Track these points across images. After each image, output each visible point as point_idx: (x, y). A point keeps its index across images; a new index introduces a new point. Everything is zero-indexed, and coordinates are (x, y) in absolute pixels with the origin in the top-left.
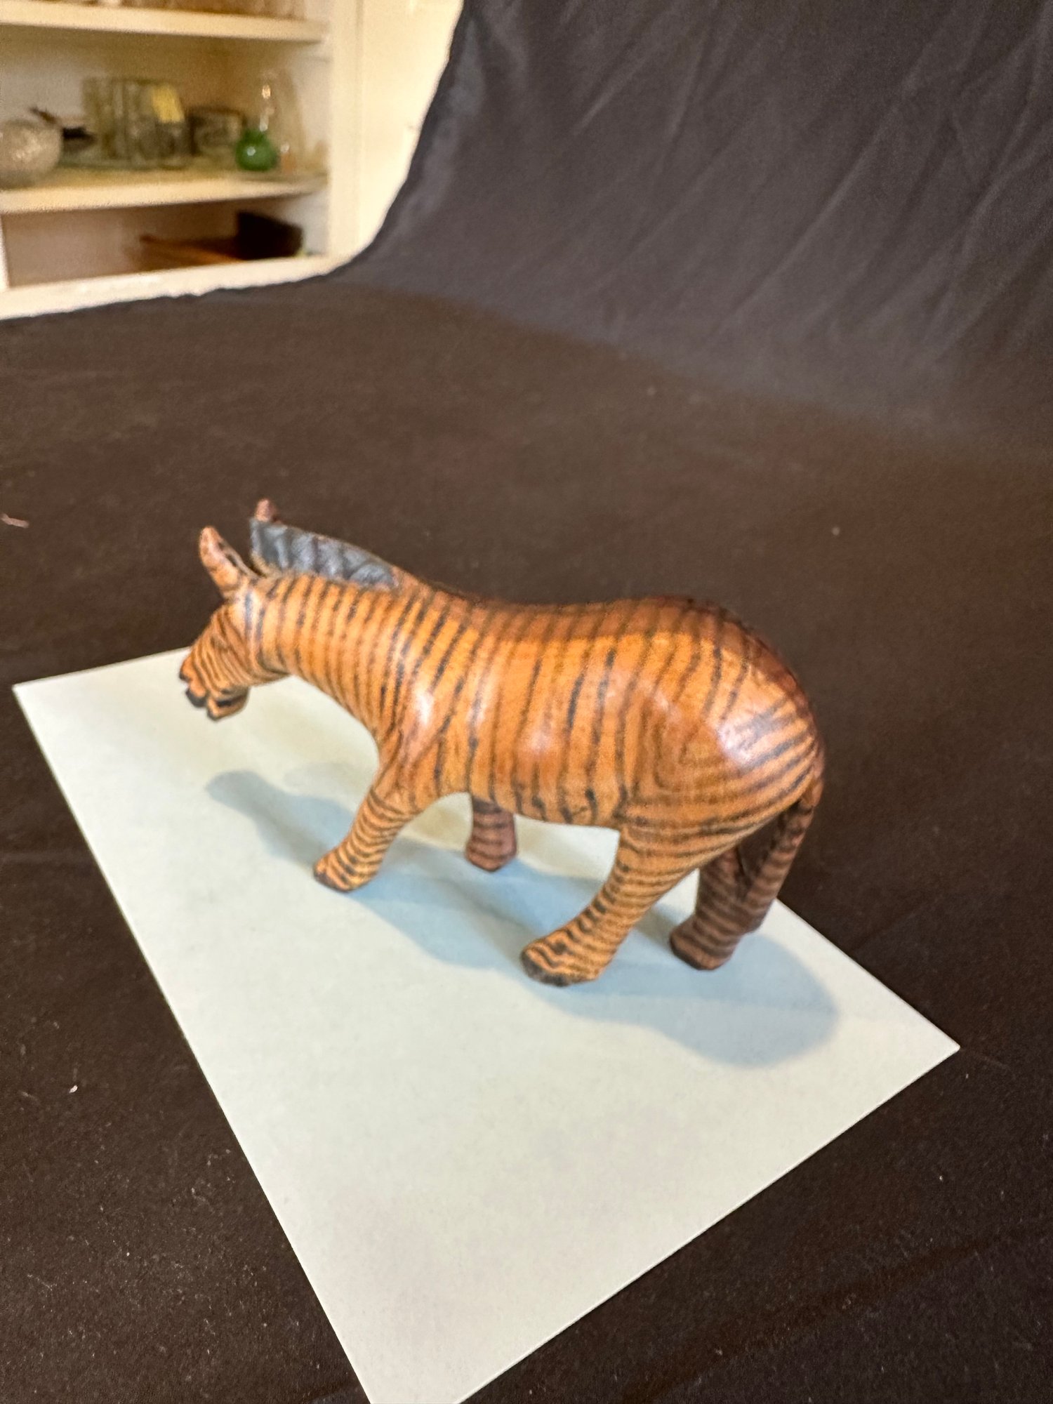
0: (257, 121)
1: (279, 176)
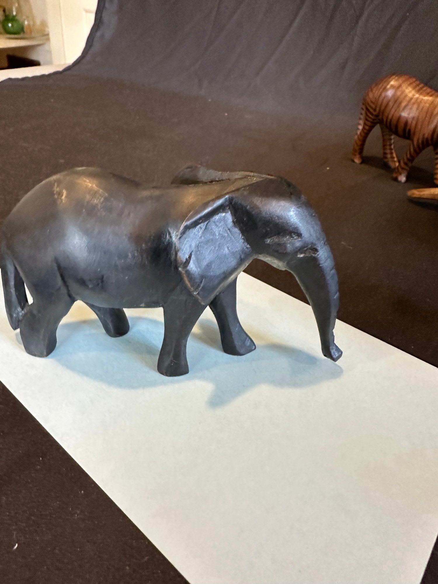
0: (11, 10)
1: (26, 36)
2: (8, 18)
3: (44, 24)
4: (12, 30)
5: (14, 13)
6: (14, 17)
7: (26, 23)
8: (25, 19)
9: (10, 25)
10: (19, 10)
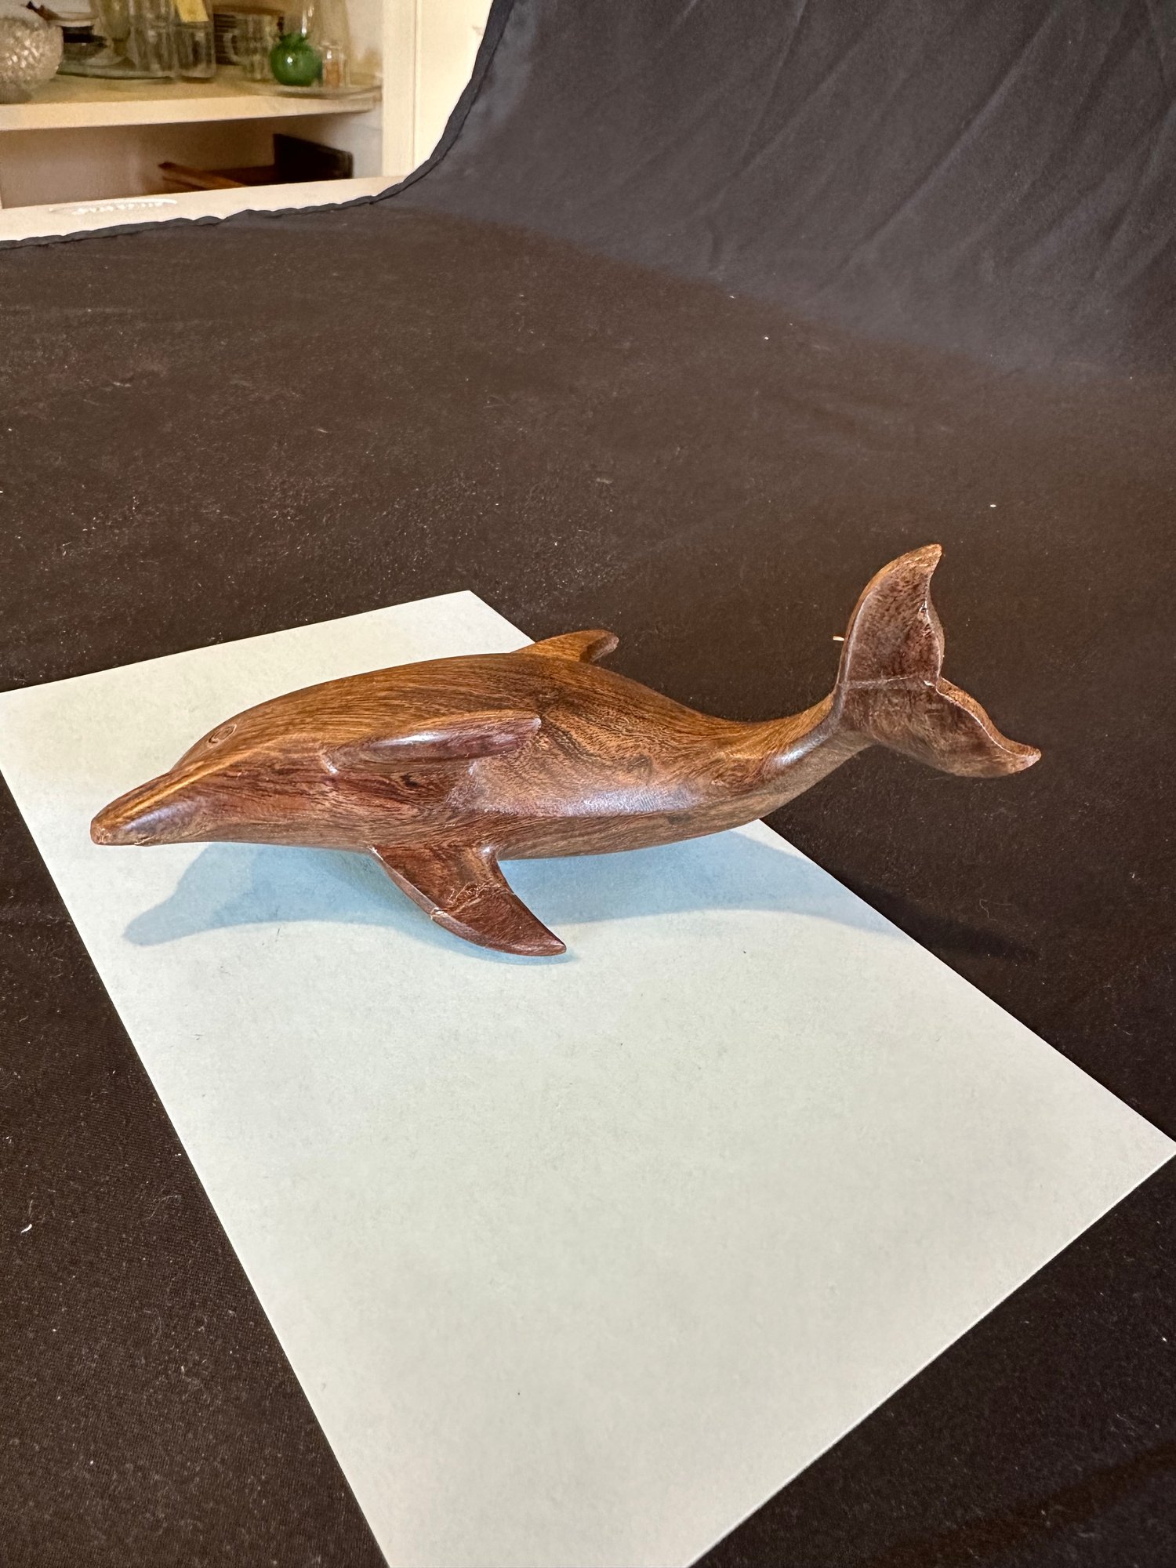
0: (296, 24)
1: (323, 90)
4: (293, 73)
5: (304, 31)
6: (302, 39)
7: (329, 56)
8: (327, 48)
9: (290, 60)
10: (315, 22)
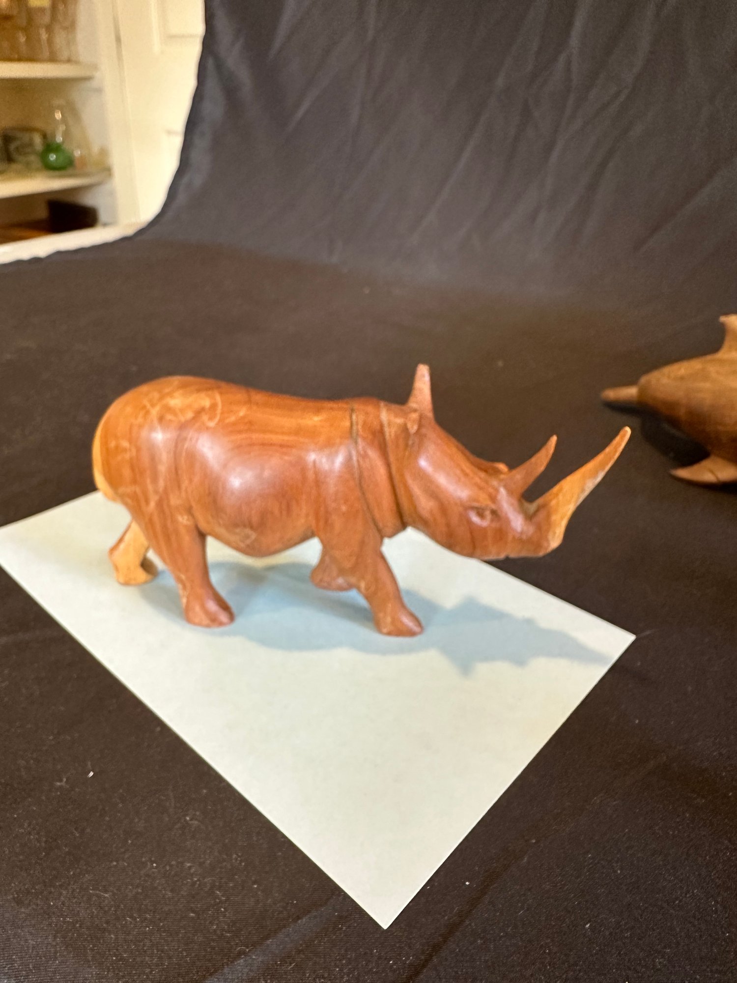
0: (54, 136)
1: (76, 171)
2: (50, 147)
3: (104, 152)
4: (56, 164)
5: (60, 140)
6: (59, 144)
7: (77, 153)
8: (75, 149)
9: (53, 157)
10: (66, 134)
